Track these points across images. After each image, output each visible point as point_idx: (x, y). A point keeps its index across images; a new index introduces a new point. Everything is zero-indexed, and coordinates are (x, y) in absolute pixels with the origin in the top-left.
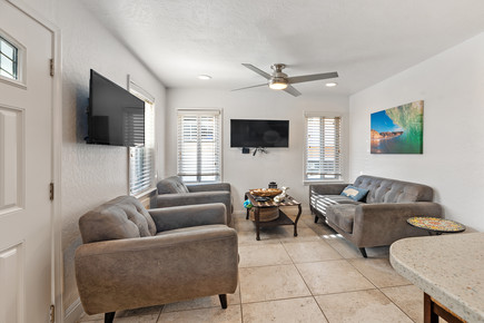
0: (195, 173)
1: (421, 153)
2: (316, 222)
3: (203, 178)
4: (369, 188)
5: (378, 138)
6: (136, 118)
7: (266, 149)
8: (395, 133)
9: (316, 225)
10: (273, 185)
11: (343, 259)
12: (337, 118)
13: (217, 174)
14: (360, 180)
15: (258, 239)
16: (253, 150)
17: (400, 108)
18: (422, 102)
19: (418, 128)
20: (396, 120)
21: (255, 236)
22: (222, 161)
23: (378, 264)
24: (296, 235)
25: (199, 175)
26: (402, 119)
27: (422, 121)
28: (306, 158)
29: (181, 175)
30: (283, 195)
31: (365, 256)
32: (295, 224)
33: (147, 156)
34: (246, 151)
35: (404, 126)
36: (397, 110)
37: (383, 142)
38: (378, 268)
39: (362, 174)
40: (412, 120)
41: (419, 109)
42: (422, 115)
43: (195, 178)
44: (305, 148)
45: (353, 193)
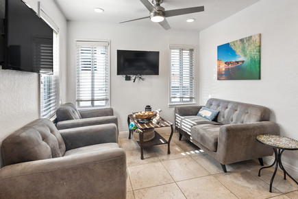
0: (90, 98)
1: (260, 79)
2: (180, 140)
3: (96, 103)
4: (219, 109)
5: (223, 67)
6: (43, 48)
7: (143, 77)
8: (238, 62)
9: (181, 143)
10: (148, 108)
11: (210, 175)
12: (191, 50)
13: (107, 100)
14: (210, 103)
15: (142, 158)
16: (133, 77)
17: (242, 40)
18: (260, 35)
19: (256, 57)
20: (238, 50)
21: (140, 156)
22: (110, 88)
23: (236, 178)
24: (169, 153)
25: (93, 101)
26: (244, 50)
27: (260, 52)
28: (170, 84)
29: (79, 101)
30: (158, 117)
31: (225, 171)
32: (168, 143)
33: (53, 83)
34: (128, 79)
35: (245, 56)
36: (239, 43)
37: (227, 70)
38: (238, 182)
39: (210, 97)
40: (251, 50)
41: (258, 40)
42: (260, 46)
43: (89, 103)
44: (170, 75)
45: (207, 114)
